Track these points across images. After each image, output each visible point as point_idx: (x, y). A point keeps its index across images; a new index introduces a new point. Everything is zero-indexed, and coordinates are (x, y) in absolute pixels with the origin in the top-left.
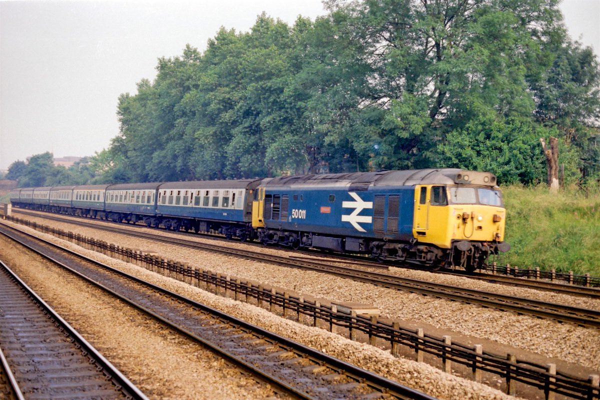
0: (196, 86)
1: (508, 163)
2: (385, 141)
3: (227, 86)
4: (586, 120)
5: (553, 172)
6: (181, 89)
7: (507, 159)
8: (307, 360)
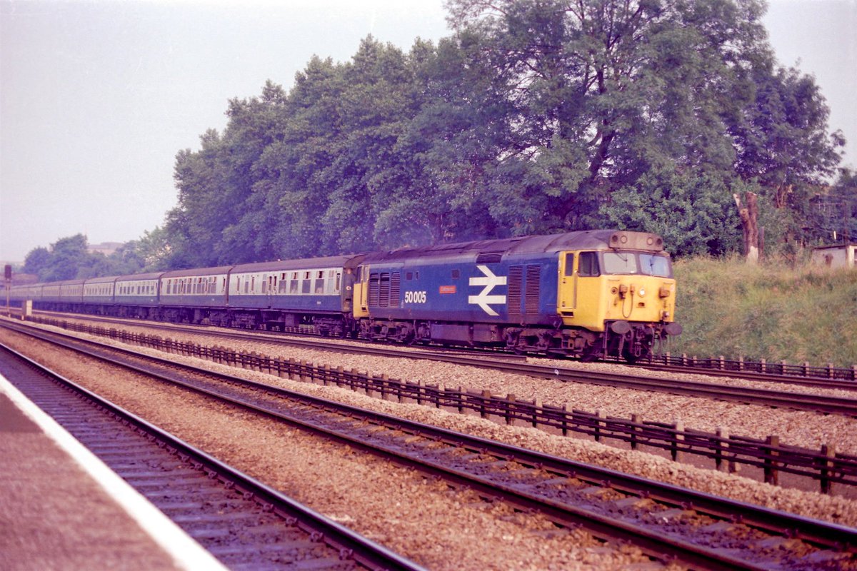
0: (280, 137)
1: (692, 228)
2: (531, 204)
3: (322, 135)
4: (808, 175)
5: (750, 238)
6: (261, 140)
7: (691, 222)
8: (400, 432)
